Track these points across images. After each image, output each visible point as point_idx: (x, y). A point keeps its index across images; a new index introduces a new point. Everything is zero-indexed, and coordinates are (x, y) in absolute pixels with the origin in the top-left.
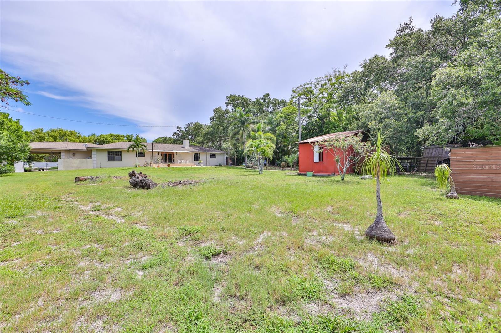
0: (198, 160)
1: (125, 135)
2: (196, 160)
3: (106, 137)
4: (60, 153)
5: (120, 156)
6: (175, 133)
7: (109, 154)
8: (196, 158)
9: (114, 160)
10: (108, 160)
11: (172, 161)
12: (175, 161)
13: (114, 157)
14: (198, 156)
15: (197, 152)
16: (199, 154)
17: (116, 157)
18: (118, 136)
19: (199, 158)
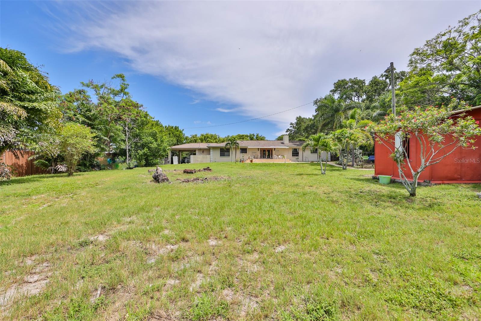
0: (296, 156)
1: (249, 135)
2: (295, 156)
3: (234, 137)
4: (195, 151)
5: (228, 153)
6: (288, 129)
7: (221, 151)
8: (295, 153)
9: (224, 156)
10: (221, 156)
11: (271, 157)
12: (273, 157)
13: (224, 153)
14: (296, 151)
15: (295, 147)
16: (298, 150)
17: (226, 153)
18: (243, 136)
19: (298, 153)
